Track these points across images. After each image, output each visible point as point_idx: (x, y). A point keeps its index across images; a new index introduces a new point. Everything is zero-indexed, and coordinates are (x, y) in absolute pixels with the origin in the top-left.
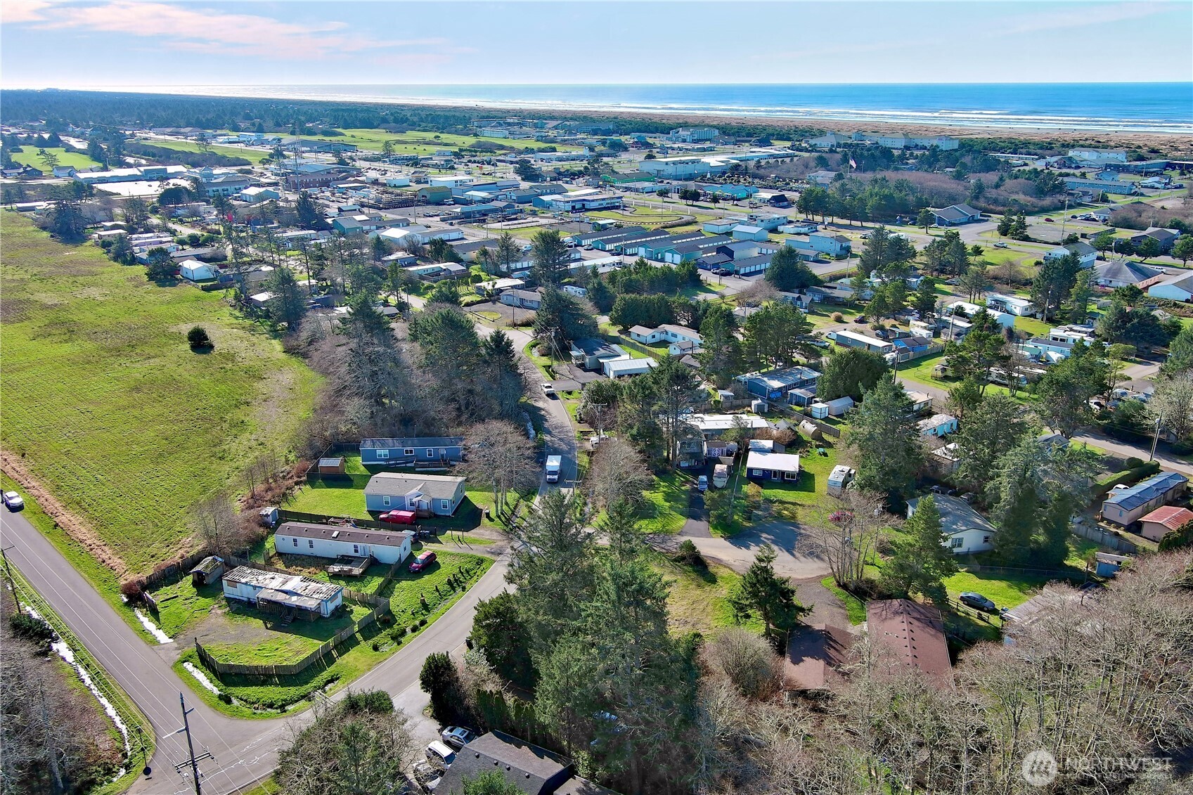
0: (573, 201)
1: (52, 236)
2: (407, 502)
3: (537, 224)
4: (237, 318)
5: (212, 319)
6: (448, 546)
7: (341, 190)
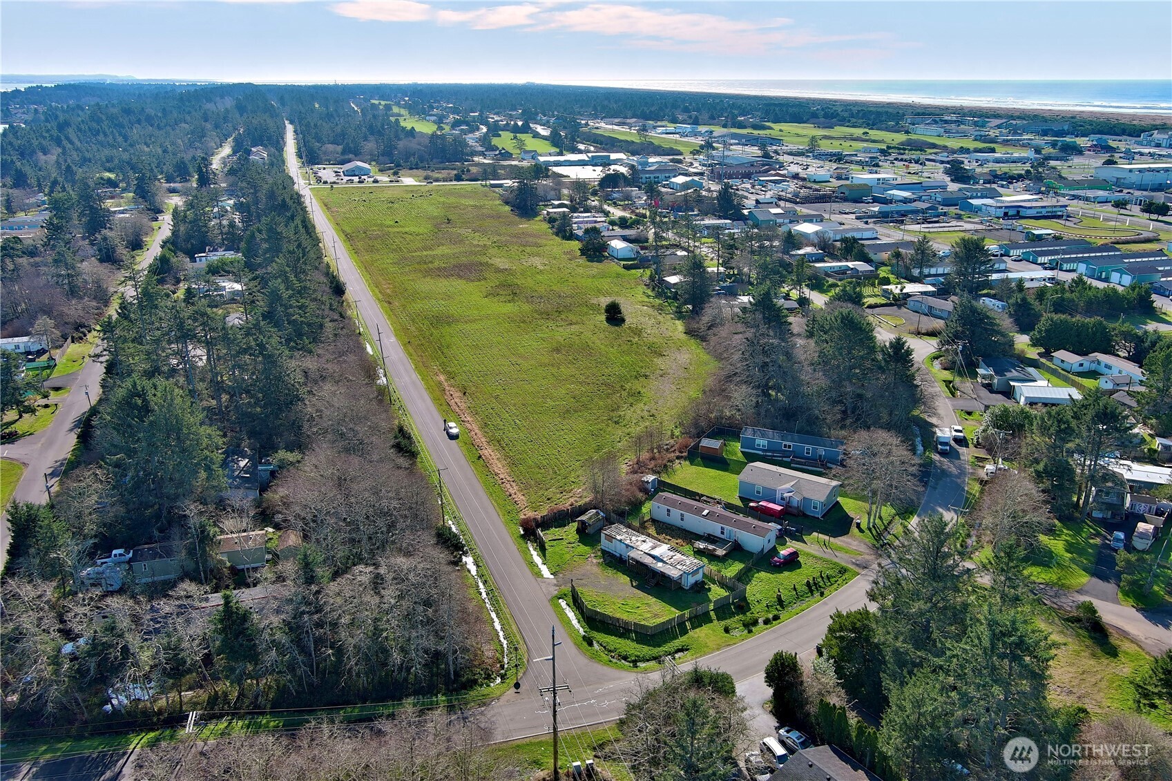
0: (1006, 207)
1: (512, 210)
2: (778, 496)
3: (961, 228)
4: (648, 296)
5: (628, 295)
6: (813, 547)
7: (761, 183)
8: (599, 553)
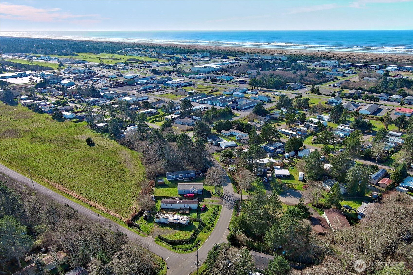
1: (4, 103)
2: (190, 191)
4: (94, 132)
5: (86, 133)
6: (206, 202)
7: (95, 80)
8: (156, 224)
